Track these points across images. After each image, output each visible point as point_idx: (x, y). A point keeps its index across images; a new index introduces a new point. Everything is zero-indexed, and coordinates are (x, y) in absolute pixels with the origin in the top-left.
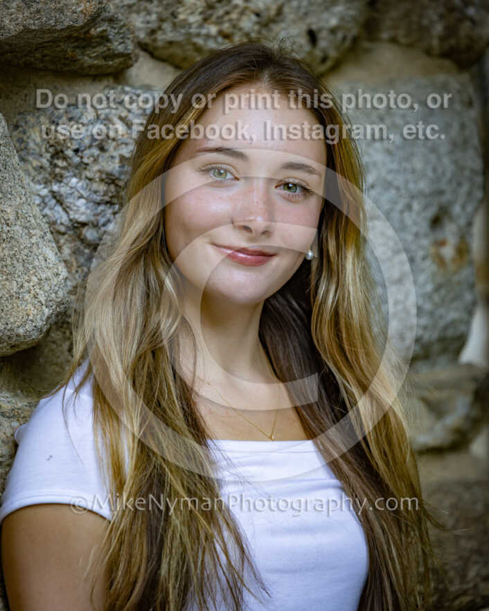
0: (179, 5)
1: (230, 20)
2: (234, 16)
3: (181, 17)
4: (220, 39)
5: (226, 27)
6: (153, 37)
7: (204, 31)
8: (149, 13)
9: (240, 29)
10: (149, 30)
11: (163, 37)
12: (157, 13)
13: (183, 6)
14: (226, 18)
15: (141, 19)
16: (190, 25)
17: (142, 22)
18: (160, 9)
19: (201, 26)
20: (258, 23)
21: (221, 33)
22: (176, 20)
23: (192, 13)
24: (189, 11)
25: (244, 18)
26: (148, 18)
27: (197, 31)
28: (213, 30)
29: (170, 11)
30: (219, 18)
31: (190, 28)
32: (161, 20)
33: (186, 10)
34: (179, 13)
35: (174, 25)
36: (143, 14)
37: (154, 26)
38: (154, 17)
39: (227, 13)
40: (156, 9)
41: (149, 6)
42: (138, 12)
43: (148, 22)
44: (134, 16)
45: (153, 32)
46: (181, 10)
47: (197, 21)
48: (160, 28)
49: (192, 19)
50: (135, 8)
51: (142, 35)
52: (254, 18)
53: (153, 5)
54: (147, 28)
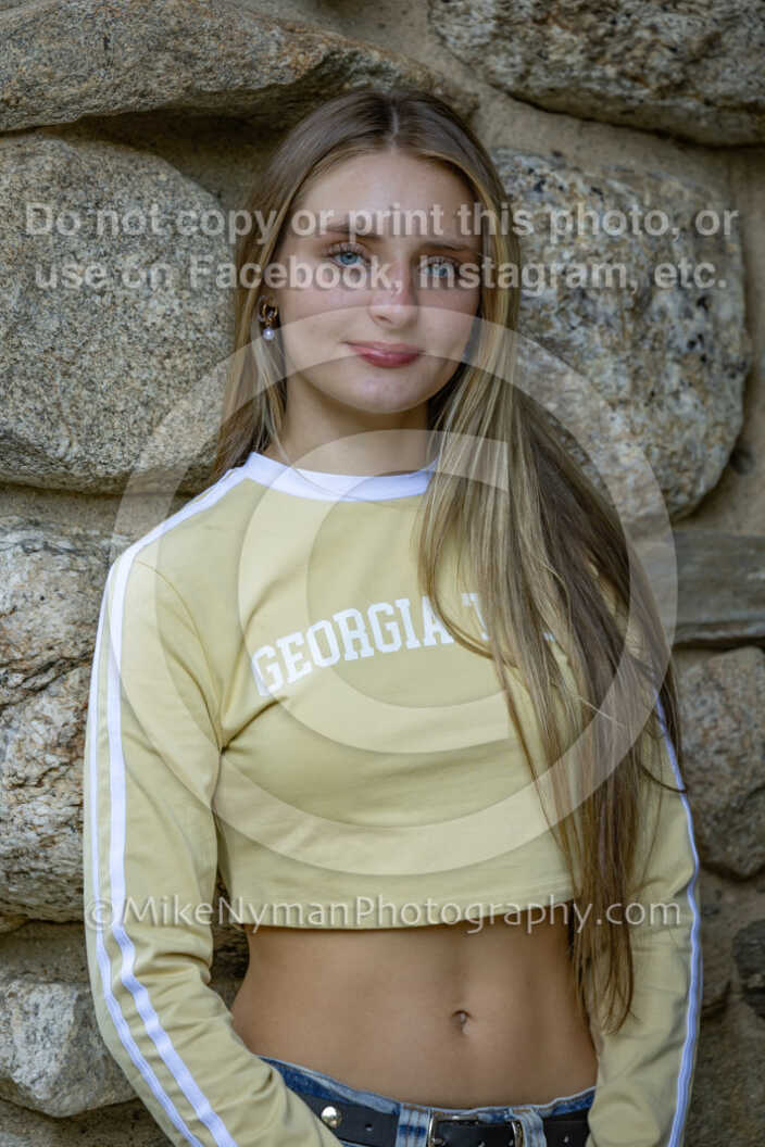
0: (547, 43)
1: (633, 58)
2: (638, 52)
3: (553, 57)
4: (627, 83)
5: (630, 66)
6: (524, 84)
7: (595, 74)
8: (511, 54)
9: (652, 69)
10: (517, 75)
11: (537, 83)
12: (520, 53)
13: (554, 43)
14: (628, 56)
15: (503, 62)
16: (571, 67)
17: (505, 66)
18: (523, 49)
19: (586, 68)
20: (676, 60)
21: (622, 74)
22: (547, 62)
23: (569, 52)
24: (563, 50)
25: (654, 54)
26: (511, 60)
27: (584, 74)
28: (611, 71)
29: (536, 50)
30: (614, 56)
31: (572, 70)
32: (529, 63)
33: (557, 49)
34: (548, 53)
35: (546, 67)
36: (503, 55)
37: (520, 69)
38: (518, 59)
39: (628, 49)
40: (518, 49)
41: (509, 46)
42: (497, 53)
43: (513, 66)
44: (493, 58)
45: (522, 77)
46: (551, 48)
47: (578, 61)
48: (528, 72)
49: (569, 59)
50: (491, 48)
51: (510, 82)
52: (668, 54)
53: (513, 44)
54: (514, 73)
